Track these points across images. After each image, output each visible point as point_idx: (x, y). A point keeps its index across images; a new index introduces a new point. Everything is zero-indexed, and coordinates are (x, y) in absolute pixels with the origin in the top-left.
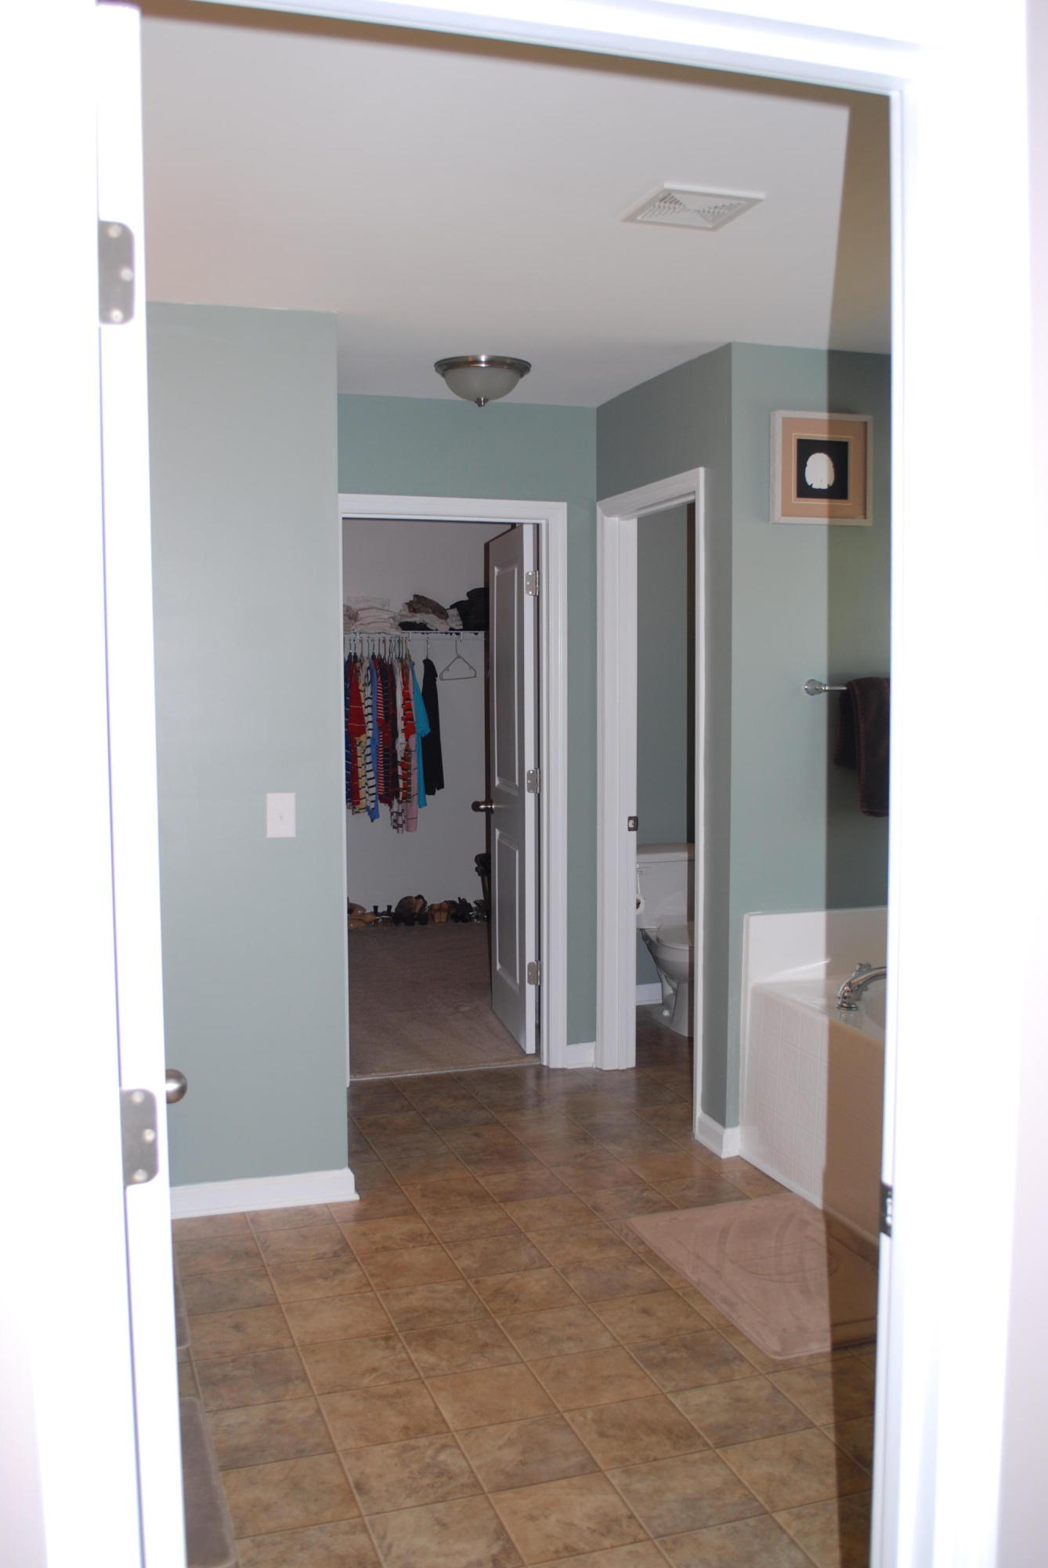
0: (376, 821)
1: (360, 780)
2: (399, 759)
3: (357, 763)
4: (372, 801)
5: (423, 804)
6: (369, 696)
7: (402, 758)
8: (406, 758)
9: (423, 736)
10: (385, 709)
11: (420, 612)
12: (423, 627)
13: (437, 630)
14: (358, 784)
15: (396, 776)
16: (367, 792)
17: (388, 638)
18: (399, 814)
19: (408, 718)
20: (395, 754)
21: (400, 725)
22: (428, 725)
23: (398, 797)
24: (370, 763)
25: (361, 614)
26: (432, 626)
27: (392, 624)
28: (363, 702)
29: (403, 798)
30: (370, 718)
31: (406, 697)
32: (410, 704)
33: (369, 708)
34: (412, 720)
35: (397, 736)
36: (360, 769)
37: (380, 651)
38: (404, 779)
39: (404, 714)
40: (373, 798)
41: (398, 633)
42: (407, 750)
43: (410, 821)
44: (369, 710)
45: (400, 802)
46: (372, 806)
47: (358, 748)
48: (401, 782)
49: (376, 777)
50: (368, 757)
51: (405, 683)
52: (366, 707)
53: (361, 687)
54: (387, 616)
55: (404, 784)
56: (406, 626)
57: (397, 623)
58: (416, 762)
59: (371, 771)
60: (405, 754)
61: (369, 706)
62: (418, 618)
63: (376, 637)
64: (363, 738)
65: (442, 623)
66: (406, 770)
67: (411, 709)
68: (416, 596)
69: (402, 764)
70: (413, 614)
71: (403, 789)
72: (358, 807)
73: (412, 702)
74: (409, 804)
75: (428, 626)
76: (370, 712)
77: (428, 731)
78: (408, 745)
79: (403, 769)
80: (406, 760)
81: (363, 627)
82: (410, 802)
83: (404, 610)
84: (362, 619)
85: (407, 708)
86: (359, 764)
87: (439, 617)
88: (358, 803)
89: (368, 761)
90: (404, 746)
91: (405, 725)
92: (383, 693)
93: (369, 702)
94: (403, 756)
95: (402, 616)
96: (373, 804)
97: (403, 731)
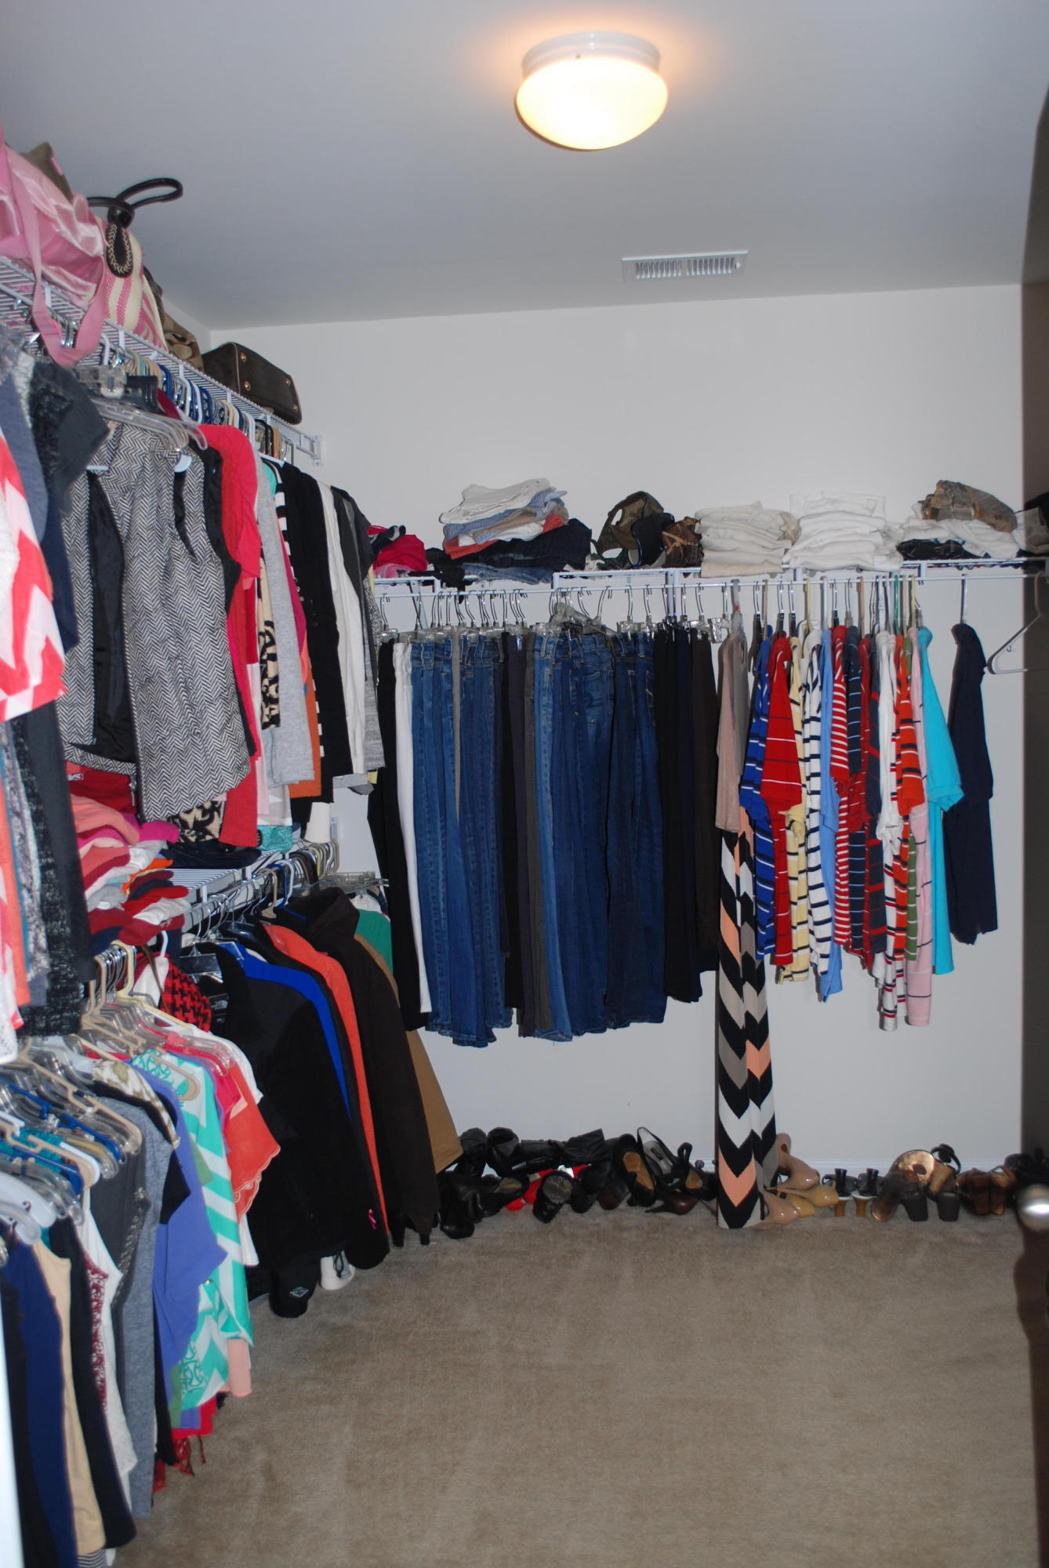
0: (831, 997)
1: (793, 907)
2: (888, 860)
3: (785, 867)
4: (823, 956)
5: (943, 964)
6: (814, 714)
7: (896, 858)
8: (904, 858)
9: (947, 809)
10: (852, 744)
11: (948, 516)
12: (952, 551)
13: (987, 556)
14: (788, 918)
15: (879, 901)
16: (812, 932)
17: (868, 578)
18: (887, 987)
19: (907, 767)
20: (878, 847)
21: (888, 782)
22: (958, 782)
23: (883, 948)
24: (818, 868)
25: (807, 527)
26: (977, 547)
27: (877, 548)
28: (797, 726)
29: (897, 951)
30: (815, 766)
31: (904, 715)
32: (912, 733)
33: (814, 743)
34: (918, 772)
35: (879, 809)
36: (792, 883)
37: (847, 607)
38: (901, 907)
39: (898, 757)
40: (826, 948)
41: (896, 564)
42: (906, 838)
43: (910, 998)
44: (813, 747)
45: (889, 960)
46: (824, 965)
47: (789, 833)
48: (892, 916)
49: (833, 901)
50: (812, 855)
51: (903, 682)
52: (806, 741)
53: (795, 694)
54: (866, 530)
55: (899, 918)
56: (913, 550)
57: (893, 545)
58: (929, 867)
59: (821, 886)
60: (901, 849)
61: (814, 738)
62: (942, 532)
63: (842, 577)
64: (796, 813)
65: (999, 540)
66: (904, 887)
67: (914, 746)
68: (944, 485)
69: (894, 872)
70: (933, 522)
71: (898, 929)
72: (789, 969)
73: (919, 729)
74: (911, 963)
75: (965, 547)
76: (816, 751)
77: (958, 795)
78: (907, 830)
79: (897, 882)
80: (905, 864)
81: (808, 554)
82: (914, 958)
83: (917, 517)
84: (808, 536)
85: (906, 742)
86: (792, 871)
87: (994, 526)
88: (790, 960)
89: (812, 864)
90: (898, 832)
91: (899, 781)
92: (846, 709)
93: (813, 729)
94: (897, 853)
95: (910, 529)
96: (826, 961)
97: (895, 796)
